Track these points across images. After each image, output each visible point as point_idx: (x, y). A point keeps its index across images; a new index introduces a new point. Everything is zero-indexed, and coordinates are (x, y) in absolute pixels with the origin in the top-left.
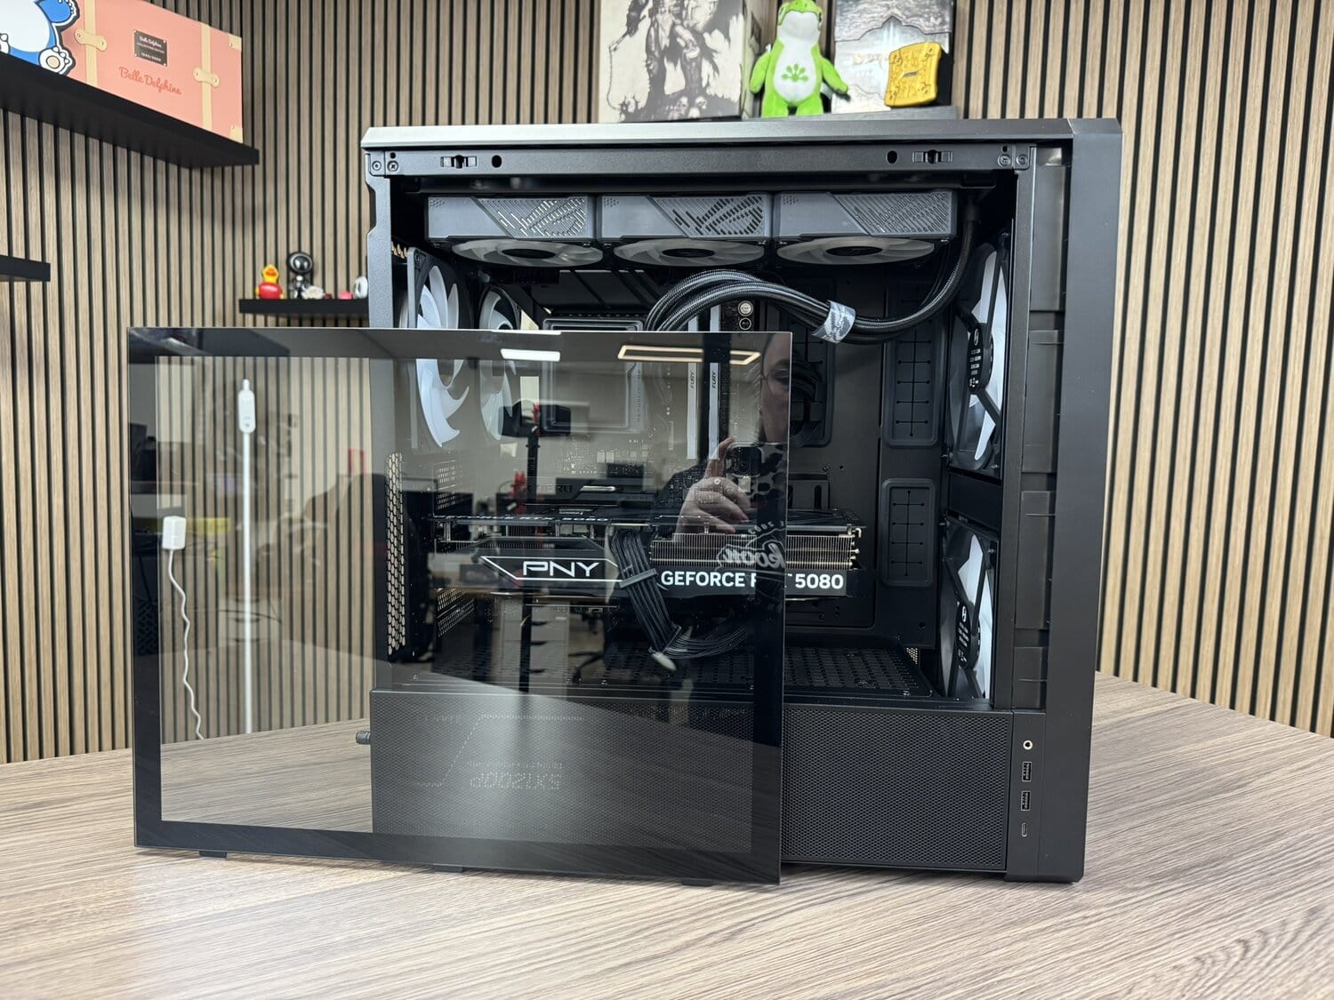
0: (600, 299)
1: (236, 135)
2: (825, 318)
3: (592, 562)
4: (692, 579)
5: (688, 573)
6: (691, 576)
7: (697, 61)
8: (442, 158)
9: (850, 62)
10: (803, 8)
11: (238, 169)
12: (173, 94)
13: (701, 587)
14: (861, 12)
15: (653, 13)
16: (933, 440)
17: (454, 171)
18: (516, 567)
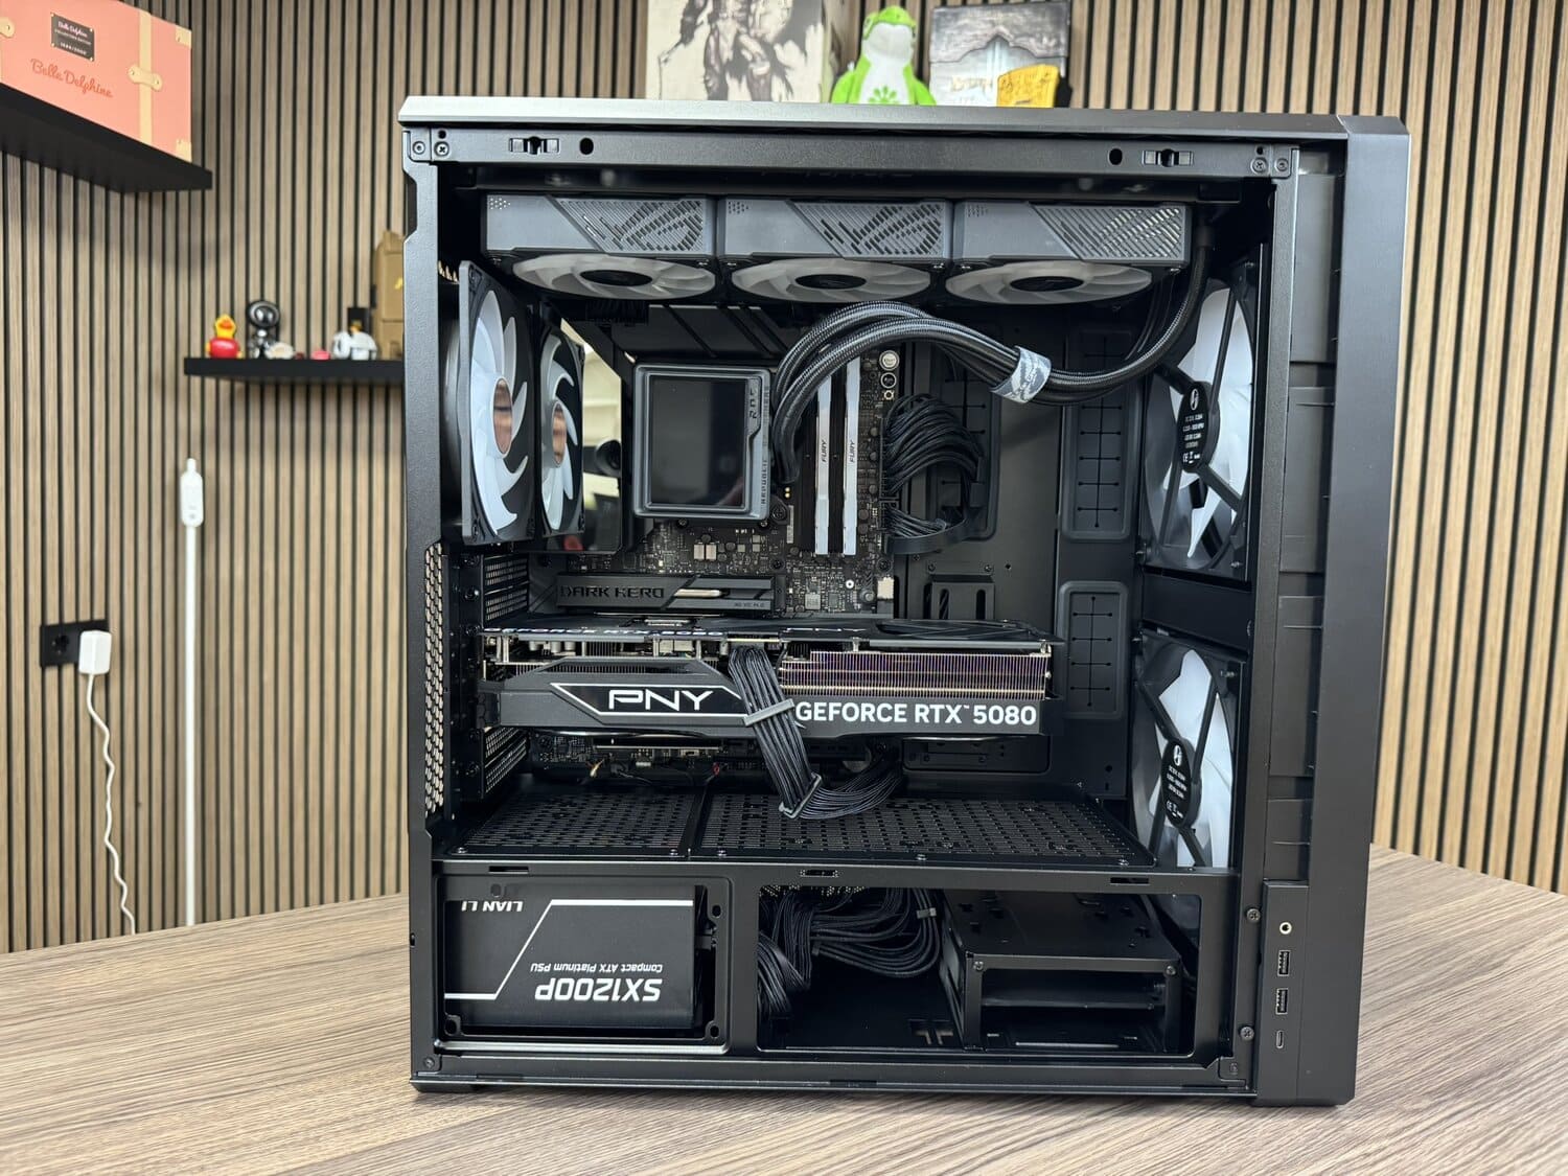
0: (702, 343)
1: (183, 151)
2: (1013, 370)
3: (703, 690)
4: (838, 712)
5: (832, 705)
6: (835, 708)
7: (767, 77)
8: (512, 139)
9: (947, 88)
10: (895, 20)
11: (183, 195)
12: (103, 97)
13: (848, 723)
14: (961, 28)
15: (713, 18)
16: (1124, 531)
17: (527, 158)
18: (600, 697)
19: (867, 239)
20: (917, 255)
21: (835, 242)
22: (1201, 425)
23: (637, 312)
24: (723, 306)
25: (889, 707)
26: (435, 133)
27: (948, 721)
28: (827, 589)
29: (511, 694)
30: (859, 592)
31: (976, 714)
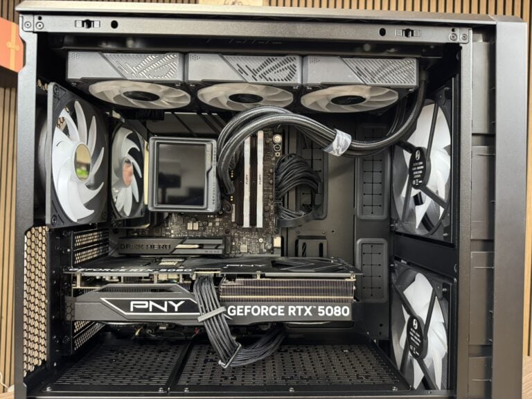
0: (189, 129)
2: (333, 140)
3: (180, 301)
4: (249, 311)
8: (76, 21)
13: (255, 316)
16: (384, 216)
17: (85, 30)
18: (125, 305)
19: (260, 73)
20: (285, 82)
21: (244, 75)
22: (422, 167)
23: (158, 115)
24: (199, 113)
25: (276, 308)
26: (36, 17)
27: (305, 314)
28: (251, 243)
29: (80, 304)
30: (265, 244)
31: (319, 310)
